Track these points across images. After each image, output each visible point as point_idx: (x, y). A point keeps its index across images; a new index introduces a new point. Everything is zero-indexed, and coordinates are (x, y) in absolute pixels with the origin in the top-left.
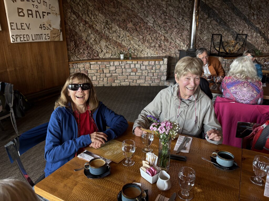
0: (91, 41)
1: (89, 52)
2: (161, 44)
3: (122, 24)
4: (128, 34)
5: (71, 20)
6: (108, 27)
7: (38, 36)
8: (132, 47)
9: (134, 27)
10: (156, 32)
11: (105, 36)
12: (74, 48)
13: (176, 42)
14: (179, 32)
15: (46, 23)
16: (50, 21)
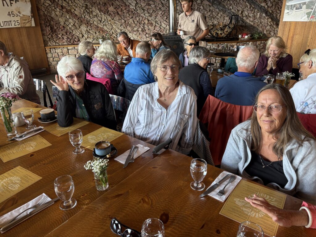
0: (70, 26)
1: (69, 37)
2: (145, 28)
3: (103, 8)
4: (109, 18)
5: (45, 6)
6: (88, 11)
7: (7, 22)
8: (114, 31)
9: (115, 11)
10: (139, 15)
11: (85, 21)
12: (51, 33)
13: (161, 25)
14: (164, 14)
15: (14, 11)
16: (19, 8)
